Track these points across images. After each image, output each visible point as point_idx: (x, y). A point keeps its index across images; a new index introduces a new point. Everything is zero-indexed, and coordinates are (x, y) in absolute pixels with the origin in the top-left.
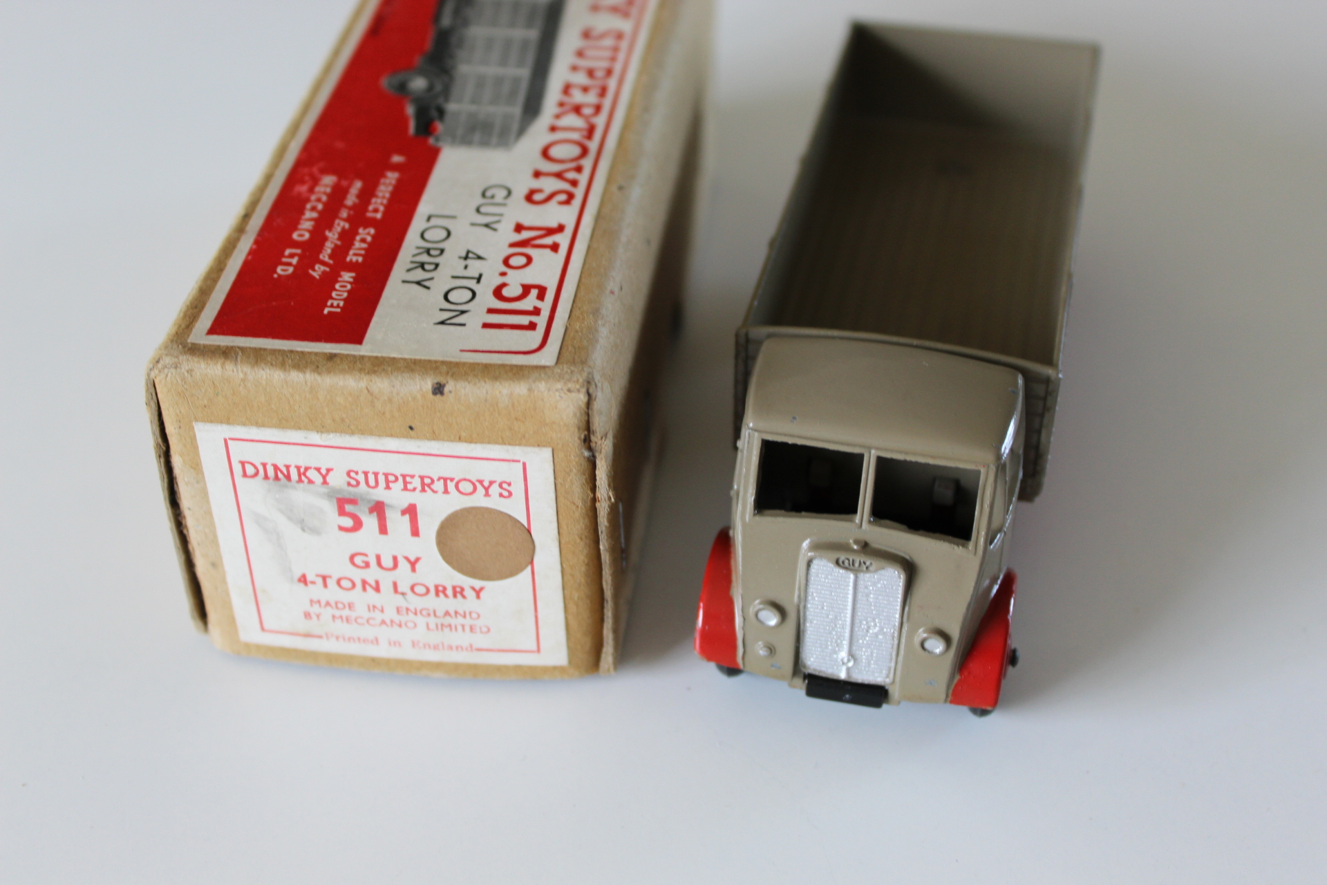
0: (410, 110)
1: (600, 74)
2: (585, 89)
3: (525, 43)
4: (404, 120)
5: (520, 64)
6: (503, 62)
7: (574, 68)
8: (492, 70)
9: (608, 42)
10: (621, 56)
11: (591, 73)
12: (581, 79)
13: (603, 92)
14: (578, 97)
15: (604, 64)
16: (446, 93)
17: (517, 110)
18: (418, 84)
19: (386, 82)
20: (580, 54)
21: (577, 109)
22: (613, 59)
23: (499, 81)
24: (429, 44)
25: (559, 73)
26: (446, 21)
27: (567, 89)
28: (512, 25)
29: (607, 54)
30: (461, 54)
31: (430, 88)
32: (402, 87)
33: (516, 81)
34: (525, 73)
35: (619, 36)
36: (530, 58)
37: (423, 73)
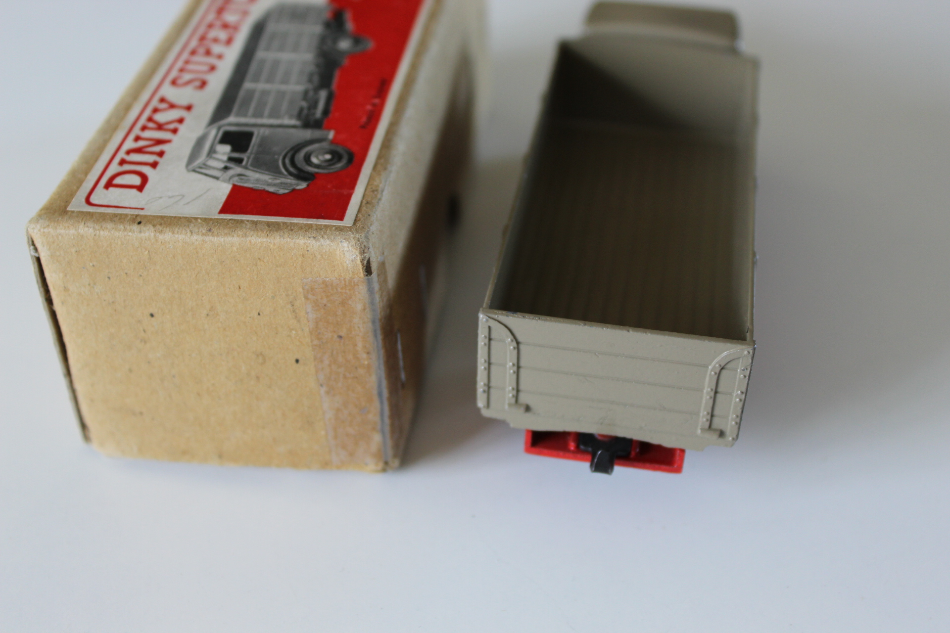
0: (350, 26)
1: (202, 50)
2: (216, 40)
3: (256, 79)
4: (356, 19)
5: (262, 62)
6: (276, 63)
7: (220, 57)
8: (286, 56)
9: (187, 77)
10: (180, 64)
11: (208, 53)
12: (216, 49)
13: (202, 38)
14: (223, 35)
15: (196, 58)
16: (323, 40)
17: (271, 27)
18: (344, 45)
19: (370, 45)
20: (213, 68)
21: (225, 26)
22: (187, 62)
23: (281, 49)
24: (337, 75)
25: (232, 55)
26: (323, 95)
27: (229, 41)
28: (265, 93)
29: (190, 67)
30: (311, 68)
31: (335, 41)
32: (357, 41)
33: (268, 49)
34: (260, 54)
35: (174, 83)
36: (253, 67)
37: (342, 53)
